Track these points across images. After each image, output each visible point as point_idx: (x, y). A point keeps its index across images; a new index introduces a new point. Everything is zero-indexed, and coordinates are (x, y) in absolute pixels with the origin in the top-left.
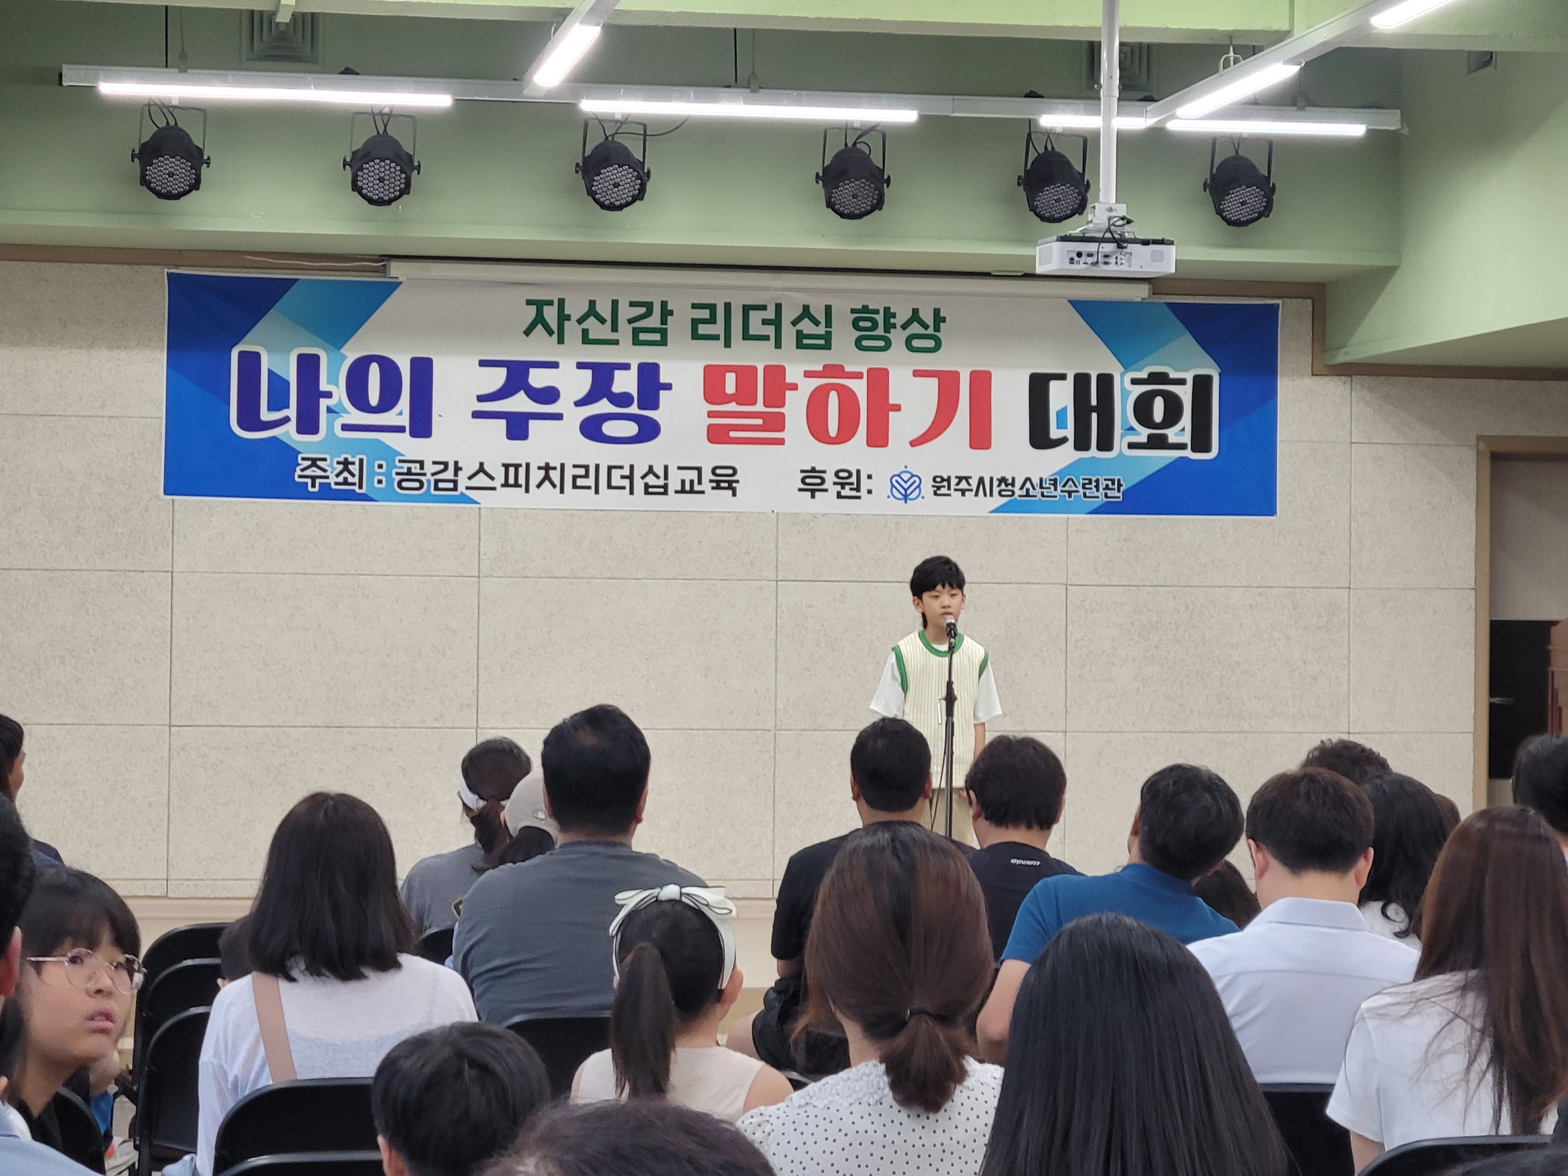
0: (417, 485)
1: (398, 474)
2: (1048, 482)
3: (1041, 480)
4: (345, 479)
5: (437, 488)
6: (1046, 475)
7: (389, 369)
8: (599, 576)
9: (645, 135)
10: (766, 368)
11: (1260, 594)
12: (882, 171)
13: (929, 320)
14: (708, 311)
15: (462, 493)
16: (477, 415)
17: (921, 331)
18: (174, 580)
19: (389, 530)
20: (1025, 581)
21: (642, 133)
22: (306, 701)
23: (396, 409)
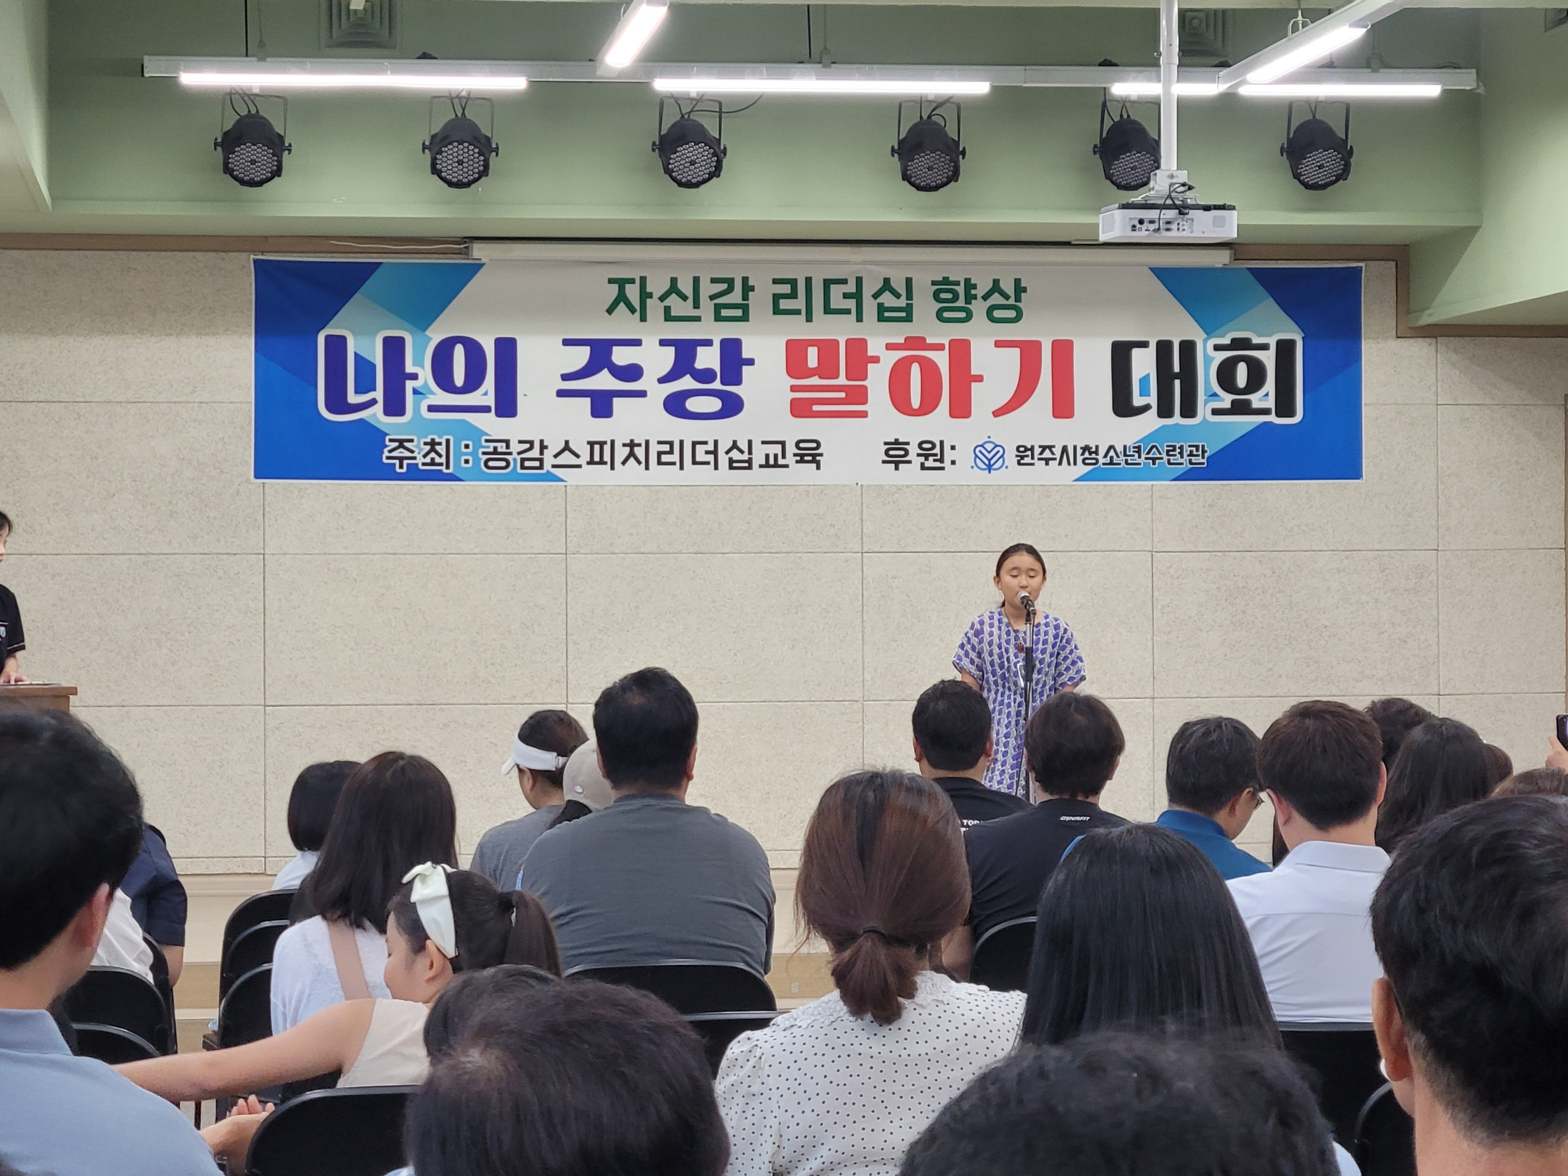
0: (503, 464)
1: (484, 453)
2: (1132, 450)
3: (1125, 447)
4: (433, 459)
5: (523, 467)
6: (1130, 442)
7: (474, 350)
8: (686, 551)
9: (720, 112)
10: (848, 342)
11: (1347, 558)
12: (957, 143)
13: (1009, 289)
14: (789, 286)
15: (548, 471)
16: (561, 393)
17: (1002, 301)
18: (266, 562)
19: (476, 509)
20: (1110, 549)
21: (718, 110)
22: (399, 679)
23: (482, 390)
